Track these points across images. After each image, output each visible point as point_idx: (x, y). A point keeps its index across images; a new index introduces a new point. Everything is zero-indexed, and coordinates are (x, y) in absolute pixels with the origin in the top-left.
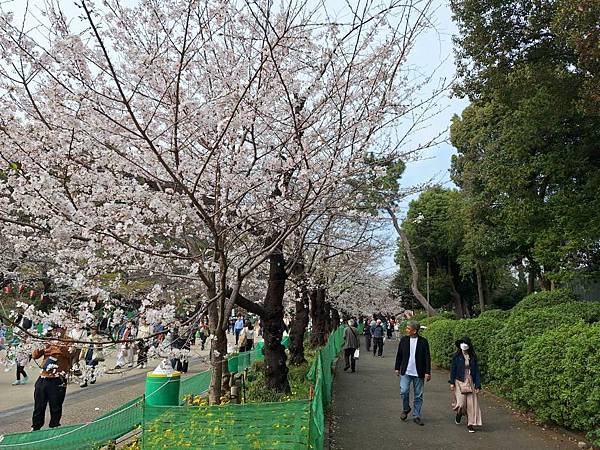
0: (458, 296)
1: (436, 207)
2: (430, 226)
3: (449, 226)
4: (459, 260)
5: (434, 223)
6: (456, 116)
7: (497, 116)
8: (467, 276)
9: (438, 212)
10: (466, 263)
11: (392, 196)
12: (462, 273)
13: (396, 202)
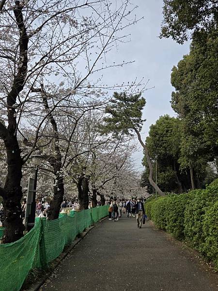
0: (180, 184)
1: (166, 129)
2: (162, 140)
3: (173, 139)
4: (179, 161)
5: (165, 138)
6: (175, 67)
7: (198, 64)
8: (184, 170)
9: (167, 131)
10: (183, 162)
11: (138, 121)
12: (181, 169)
13: (140, 125)
